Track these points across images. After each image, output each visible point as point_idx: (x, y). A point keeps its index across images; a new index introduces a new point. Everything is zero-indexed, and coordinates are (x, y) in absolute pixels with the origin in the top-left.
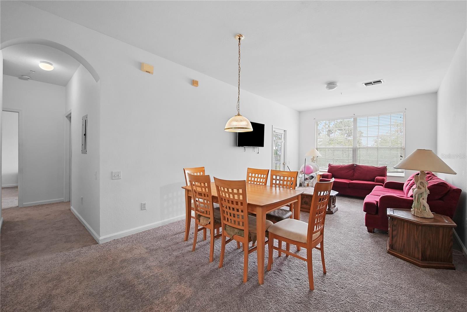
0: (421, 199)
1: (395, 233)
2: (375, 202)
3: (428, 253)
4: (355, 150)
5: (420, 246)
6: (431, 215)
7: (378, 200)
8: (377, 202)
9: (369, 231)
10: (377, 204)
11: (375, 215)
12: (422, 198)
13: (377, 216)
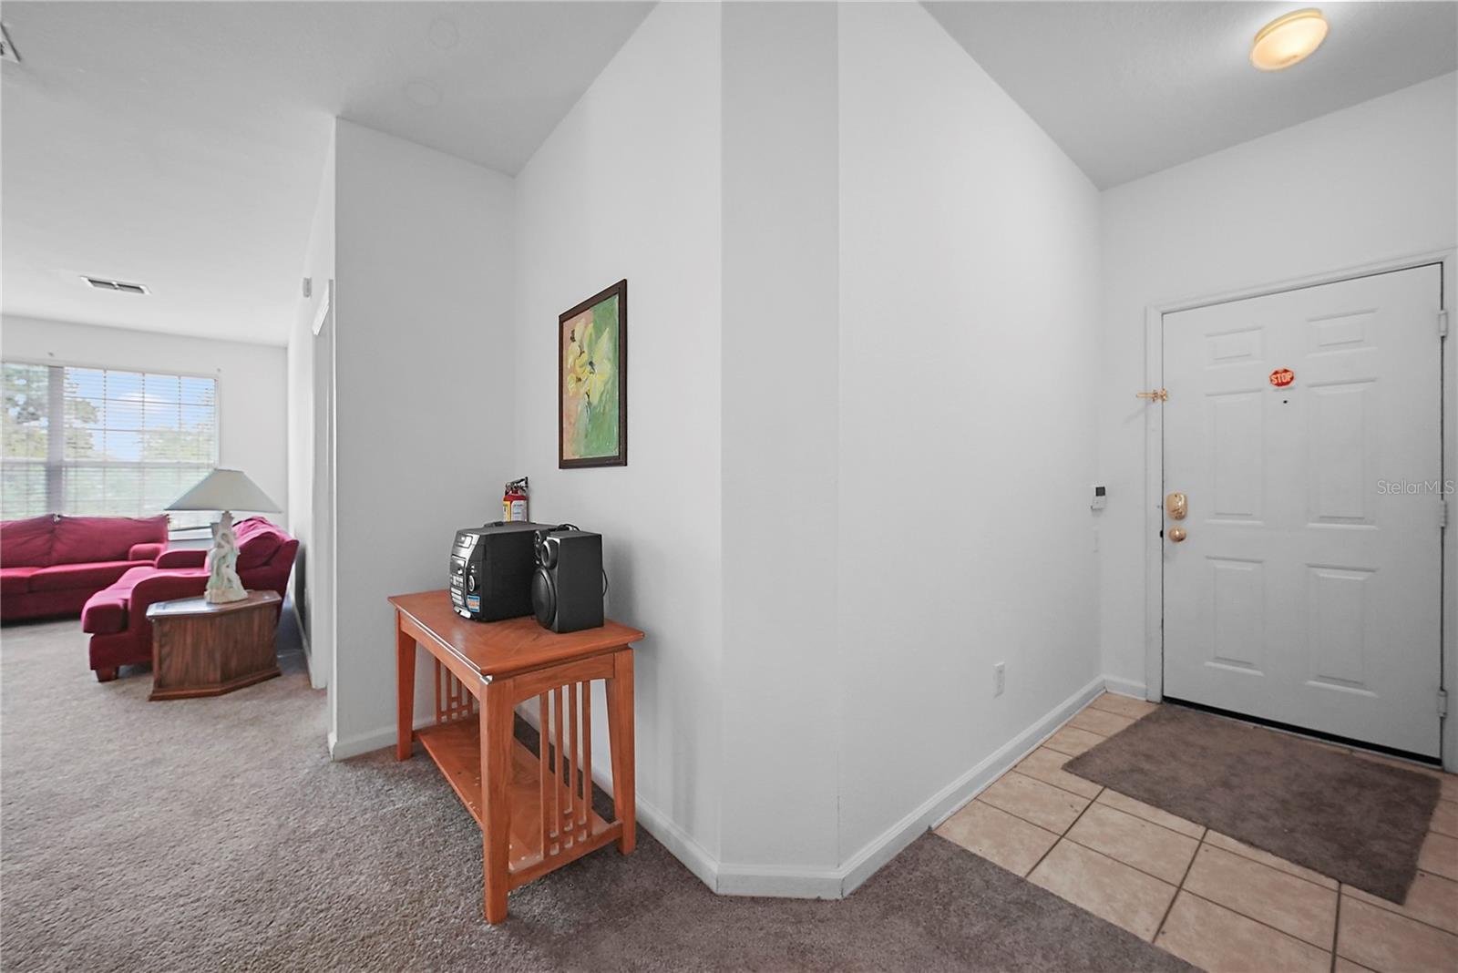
0: (224, 569)
1: (166, 650)
2: (120, 603)
3: (233, 664)
4: (54, 473)
5: (218, 655)
6: (244, 594)
7: (128, 595)
8: (126, 600)
9: (103, 679)
10: (126, 605)
11: (118, 632)
12: (226, 565)
13: (125, 634)
